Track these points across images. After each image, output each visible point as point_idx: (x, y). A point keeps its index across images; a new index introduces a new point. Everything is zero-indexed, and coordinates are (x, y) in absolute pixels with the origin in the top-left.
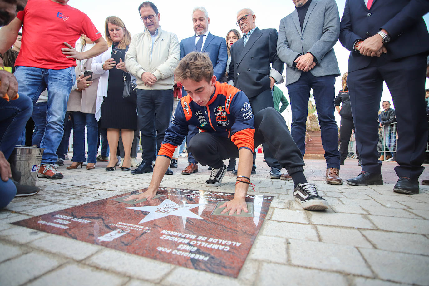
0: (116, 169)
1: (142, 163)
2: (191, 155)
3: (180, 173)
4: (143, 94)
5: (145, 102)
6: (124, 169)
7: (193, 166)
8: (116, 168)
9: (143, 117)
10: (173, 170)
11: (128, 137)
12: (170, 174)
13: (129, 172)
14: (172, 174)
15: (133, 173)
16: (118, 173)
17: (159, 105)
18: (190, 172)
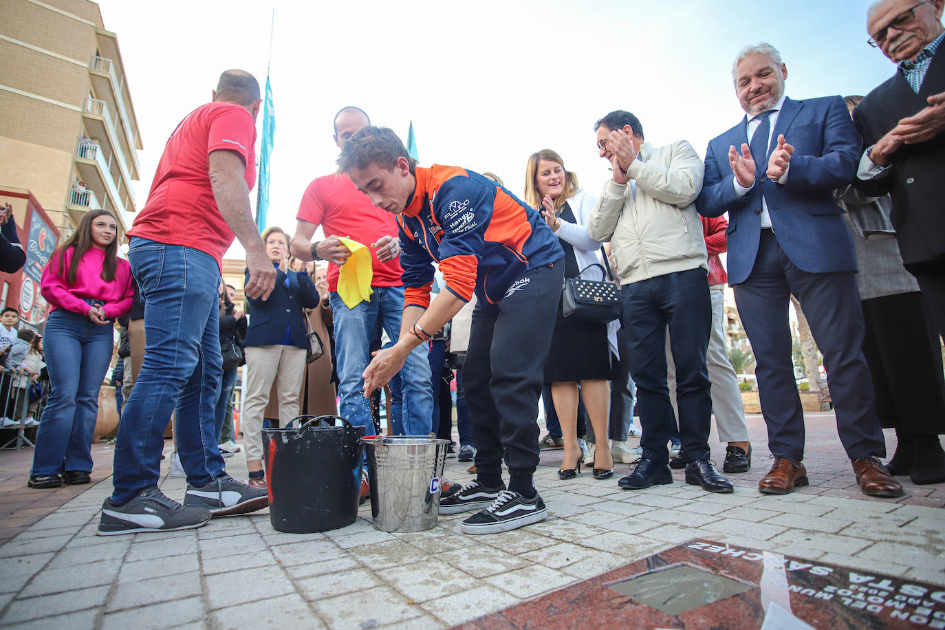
0: (579, 473)
1: (643, 458)
2: (779, 435)
3: (754, 491)
6: (602, 474)
7: (790, 467)
8: (579, 470)
9: (638, 346)
10: (731, 479)
11: (599, 394)
12: (725, 490)
13: (613, 482)
14: (730, 490)
15: (627, 486)
16: (585, 482)
18: (785, 486)
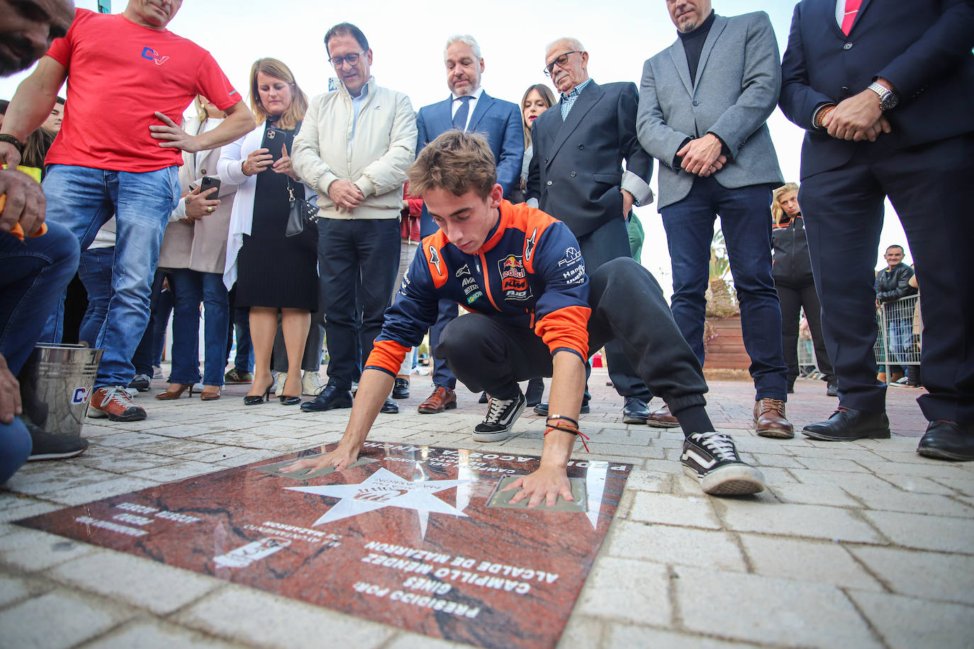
0: (268, 400)
1: (328, 385)
2: (440, 368)
3: (414, 411)
4: (331, 230)
5: (338, 246)
6: (287, 400)
7: (444, 394)
8: (268, 397)
10: (397, 403)
11: (296, 328)
12: (392, 411)
13: (298, 407)
14: (396, 411)
15: (306, 410)
16: (273, 409)
17: (368, 255)
18: (437, 407)
